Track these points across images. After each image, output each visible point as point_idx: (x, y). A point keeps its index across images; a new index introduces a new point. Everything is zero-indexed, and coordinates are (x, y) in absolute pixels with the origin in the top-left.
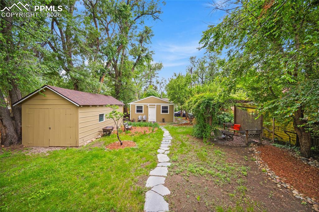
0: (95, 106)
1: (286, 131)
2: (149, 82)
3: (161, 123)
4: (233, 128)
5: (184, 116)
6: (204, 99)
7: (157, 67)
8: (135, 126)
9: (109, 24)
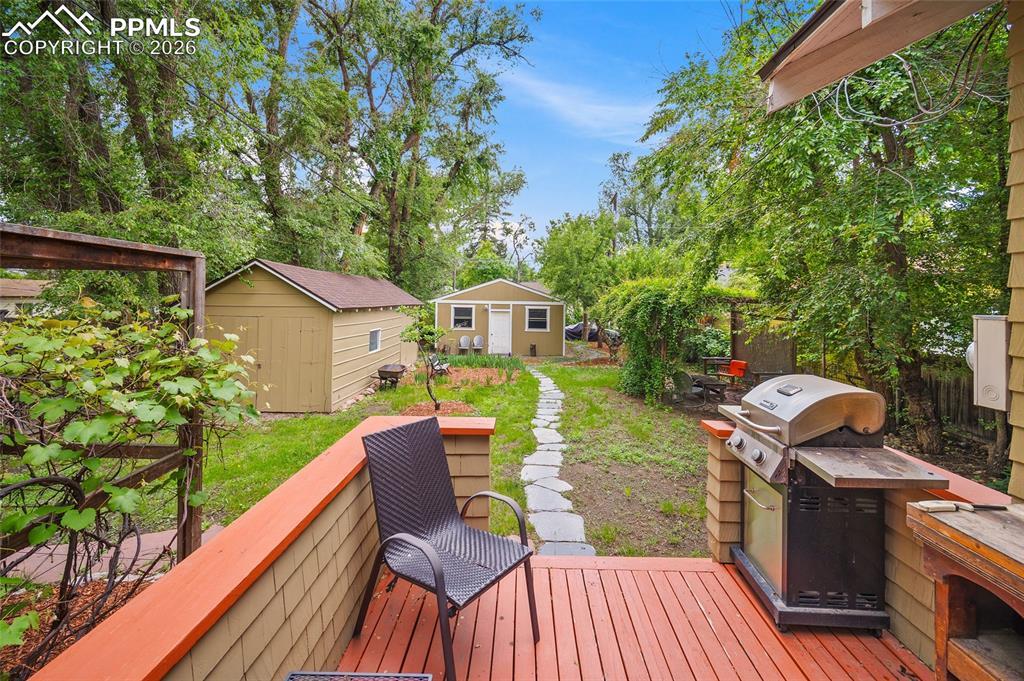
0: (363, 310)
2: (481, 230)
3: (525, 358)
4: (729, 371)
5: (593, 337)
6: (647, 295)
7: (507, 185)
8: (456, 365)
9: (373, 67)
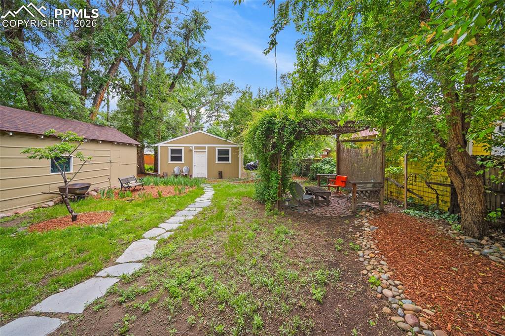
1: (430, 183)
2: (215, 116)
3: (216, 179)
4: (335, 183)
